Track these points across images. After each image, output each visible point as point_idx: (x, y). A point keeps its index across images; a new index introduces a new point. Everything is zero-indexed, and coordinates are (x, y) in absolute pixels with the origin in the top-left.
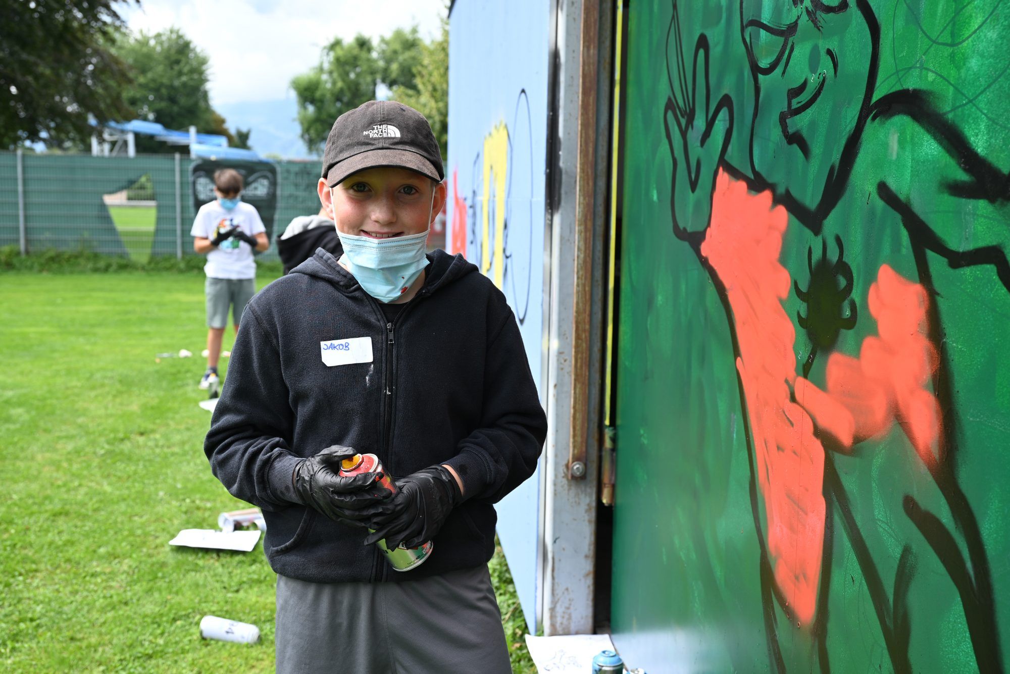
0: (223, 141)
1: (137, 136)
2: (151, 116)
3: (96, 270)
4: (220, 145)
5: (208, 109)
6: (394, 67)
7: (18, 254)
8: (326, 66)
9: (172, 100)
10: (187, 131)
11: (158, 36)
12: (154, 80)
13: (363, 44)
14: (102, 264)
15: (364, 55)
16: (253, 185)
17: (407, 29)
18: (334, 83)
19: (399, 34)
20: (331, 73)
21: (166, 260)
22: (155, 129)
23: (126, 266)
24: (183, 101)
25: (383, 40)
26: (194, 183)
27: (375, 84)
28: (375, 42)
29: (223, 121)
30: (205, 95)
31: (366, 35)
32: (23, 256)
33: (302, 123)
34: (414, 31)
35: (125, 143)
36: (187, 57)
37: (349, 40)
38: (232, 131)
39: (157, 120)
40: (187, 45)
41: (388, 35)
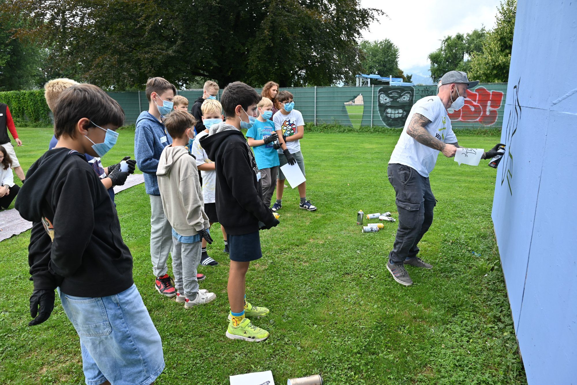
0: (402, 80)
1: (371, 79)
2: (376, 73)
3: (340, 132)
4: (400, 81)
5: (397, 68)
6: (472, 46)
7: (314, 125)
8: (443, 48)
9: (384, 66)
10: (389, 77)
11: (381, 42)
12: (378, 59)
13: (459, 37)
14: (342, 129)
15: (459, 42)
16: (403, 97)
17: (479, 29)
18: (446, 55)
19: (475, 32)
20: (445, 50)
21: (366, 128)
22: (378, 77)
23: (351, 130)
24: (388, 66)
25: (468, 35)
26: (379, 96)
27: (463, 54)
28: (465, 36)
29: (402, 72)
30: (397, 63)
31: (461, 34)
32: (315, 126)
33: (432, 71)
34: (483, 30)
35: (367, 82)
36: (391, 49)
37: (454, 36)
38: (405, 76)
39: (378, 74)
40: (391, 45)
41: (471, 33)
